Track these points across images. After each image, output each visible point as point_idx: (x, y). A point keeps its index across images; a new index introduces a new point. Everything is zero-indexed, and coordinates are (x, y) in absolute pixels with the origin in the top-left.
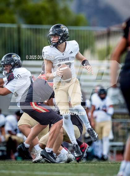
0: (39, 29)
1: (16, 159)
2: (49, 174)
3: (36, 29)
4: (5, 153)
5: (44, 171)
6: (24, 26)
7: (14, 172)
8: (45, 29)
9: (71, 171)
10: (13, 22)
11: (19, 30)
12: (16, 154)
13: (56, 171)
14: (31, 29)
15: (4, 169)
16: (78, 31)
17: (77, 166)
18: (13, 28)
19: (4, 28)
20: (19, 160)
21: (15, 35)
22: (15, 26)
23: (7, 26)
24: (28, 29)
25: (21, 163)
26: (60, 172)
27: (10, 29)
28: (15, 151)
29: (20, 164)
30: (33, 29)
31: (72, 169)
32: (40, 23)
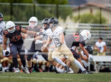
0: (44, 6)
1: (33, 71)
2: (49, 79)
3: (43, 6)
5: (47, 77)
6: (37, 5)
7: (32, 78)
8: (47, 6)
9: (60, 77)
10: (31, 2)
11: (34, 6)
13: (53, 77)
14: (40, 6)
15: (27, 76)
16: (64, 7)
17: (63, 75)
18: (31, 6)
19: (27, 6)
21: (32, 9)
22: (32, 5)
23: (28, 4)
24: (39, 6)
25: (35, 73)
26: (55, 78)
27: (30, 6)
29: (35, 74)
30: (41, 6)
31: (61, 76)
32: (45, 3)
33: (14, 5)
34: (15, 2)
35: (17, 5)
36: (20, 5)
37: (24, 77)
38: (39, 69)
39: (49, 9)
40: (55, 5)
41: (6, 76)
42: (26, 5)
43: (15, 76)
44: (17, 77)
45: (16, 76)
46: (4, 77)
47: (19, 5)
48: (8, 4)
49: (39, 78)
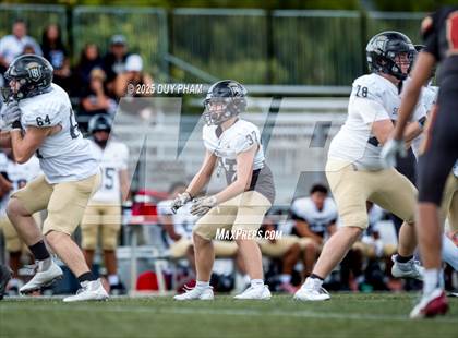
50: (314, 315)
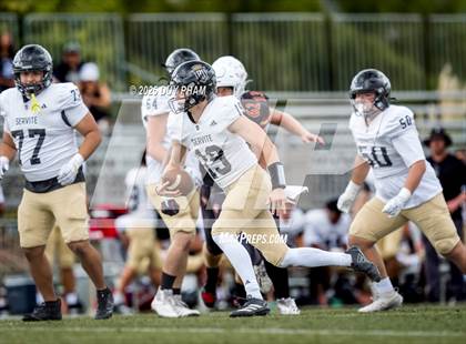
2: (401, 334)
3: (365, 23)
4: (306, 293)
5: (390, 328)
6: (338, 18)
7: (324, 332)
8: (383, 23)
9: (447, 326)
10: (313, 9)
11: (328, 26)
12: (330, 294)
13: (415, 328)
14: (353, 23)
15: (304, 327)
16: (456, 24)
17: (460, 317)
18: (316, 23)
19: (297, 22)
20: (337, 306)
21: (319, 38)
22: (317, 18)
23: (302, 17)
24: (347, 23)
25: (340, 313)
26: (424, 329)
27: (308, 25)
28: (327, 287)
29: (337, 315)
30: (359, 23)
31: (450, 321)
33: (242, 23)
34: (246, 9)
35: (254, 23)
36: (267, 23)
37: (291, 332)
38: (357, 294)
39: (393, 34)
40: (415, 18)
41: (216, 327)
42: (291, 22)
43: (252, 327)
44: (262, 331)
45: (258, 327)
46: (208, 330)
47: (261, 23)
48: (215, 18)
49: (358, 333)
50: (282, 331)
